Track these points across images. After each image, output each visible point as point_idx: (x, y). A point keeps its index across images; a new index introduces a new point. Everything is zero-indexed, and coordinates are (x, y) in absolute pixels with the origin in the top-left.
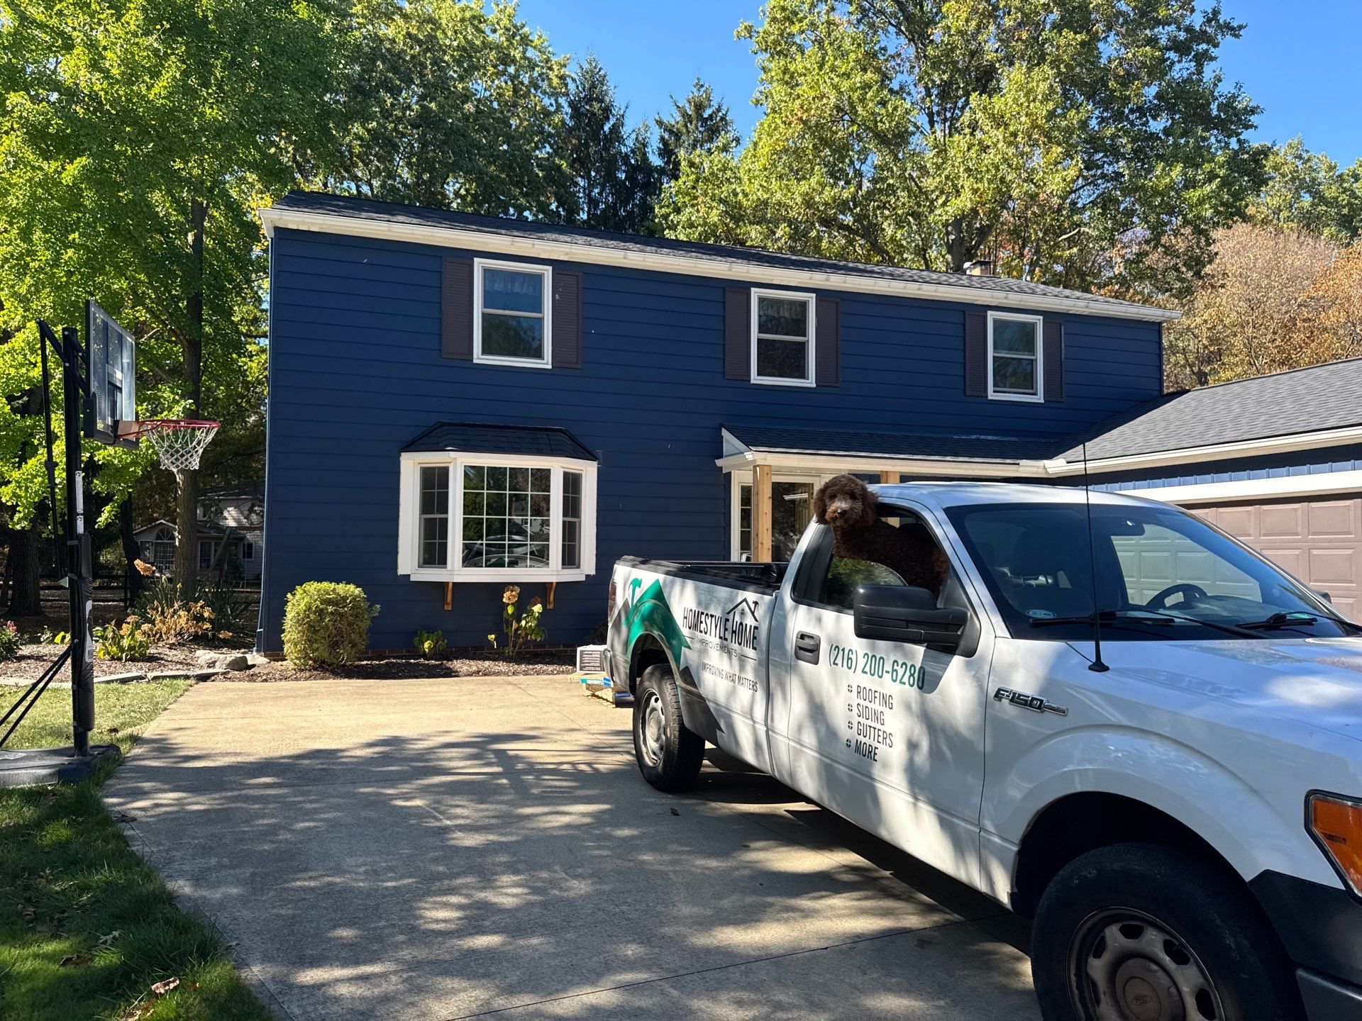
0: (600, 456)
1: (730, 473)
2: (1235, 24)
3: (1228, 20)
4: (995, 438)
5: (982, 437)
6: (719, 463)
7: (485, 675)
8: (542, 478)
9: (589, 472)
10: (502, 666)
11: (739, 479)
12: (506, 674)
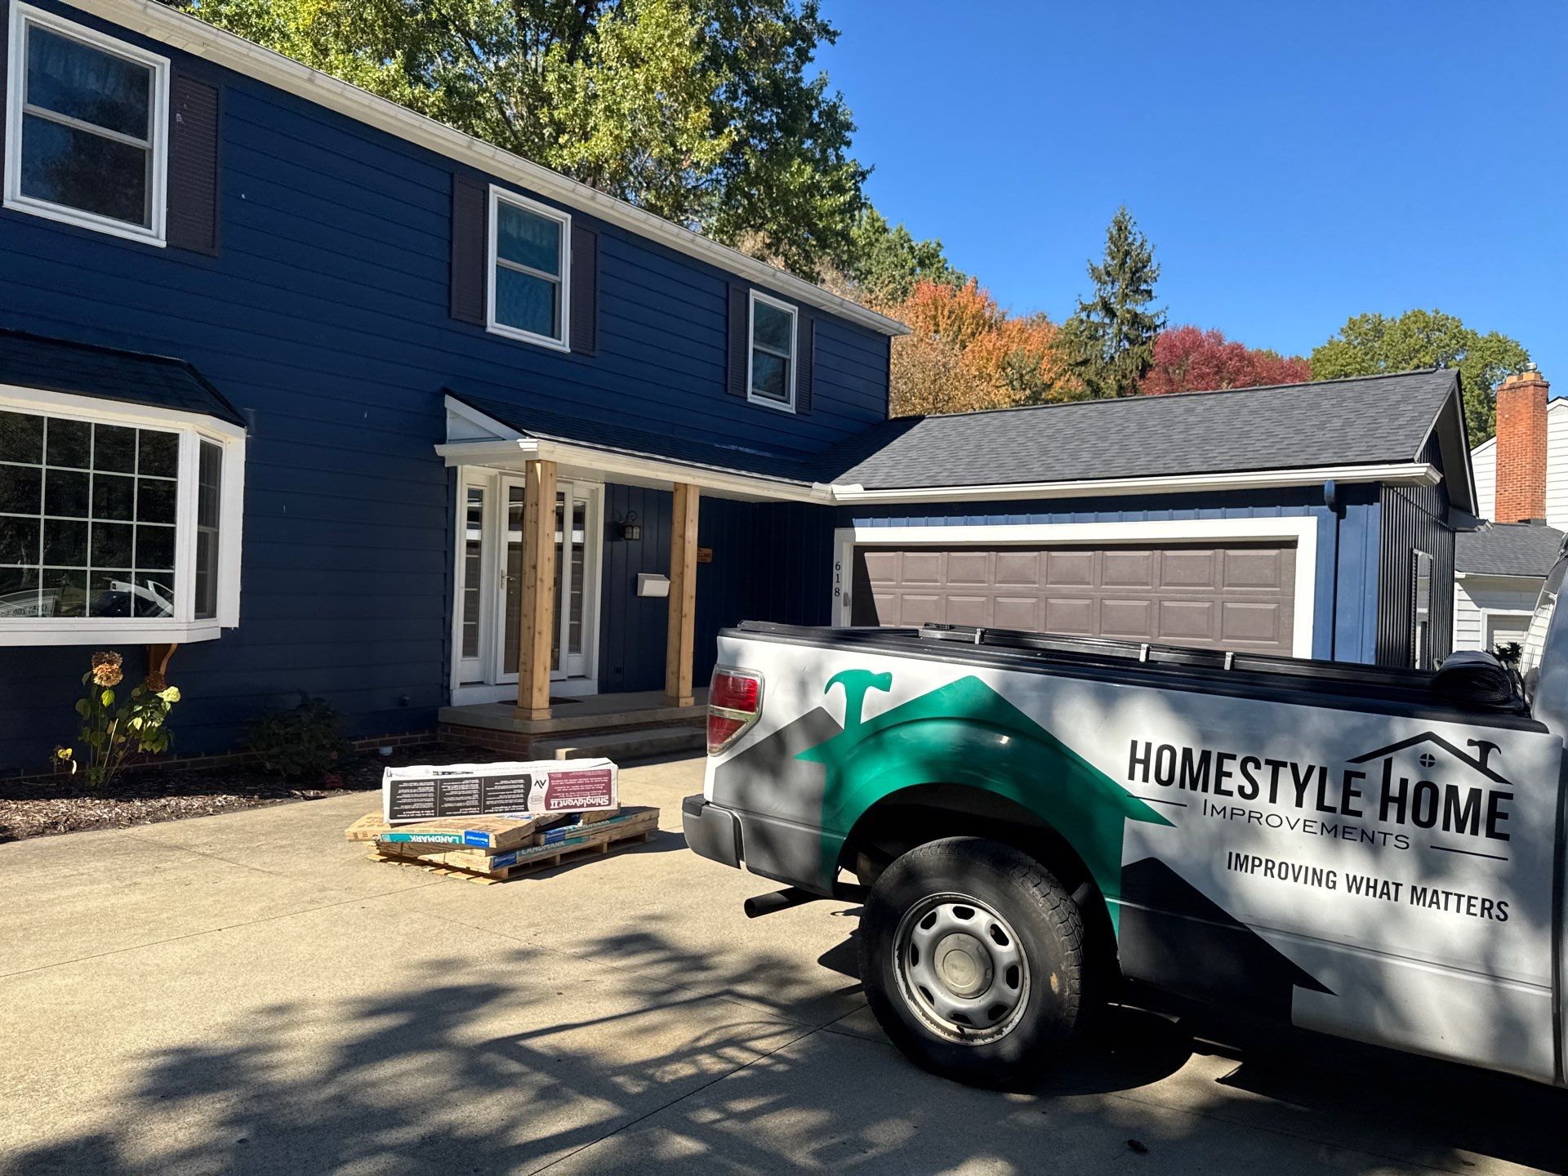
0: (252, 421)
1: (455, 468)
2: (831, 28)
3: (826, 22)
4: (753, 452)
5: (741, 449)
6: (440, 450)
7: (72, 829)
8: (163, 448)
9: (234, 443)
10: (96, 809)
11: (470, 476)
12: (116, 823)
